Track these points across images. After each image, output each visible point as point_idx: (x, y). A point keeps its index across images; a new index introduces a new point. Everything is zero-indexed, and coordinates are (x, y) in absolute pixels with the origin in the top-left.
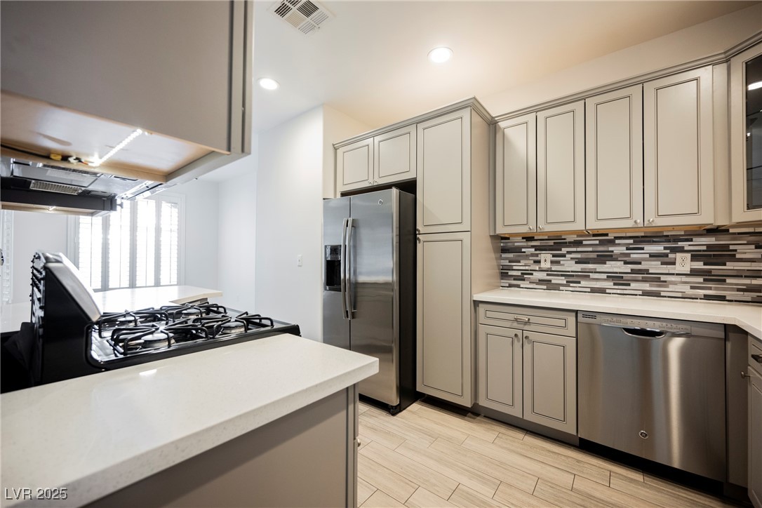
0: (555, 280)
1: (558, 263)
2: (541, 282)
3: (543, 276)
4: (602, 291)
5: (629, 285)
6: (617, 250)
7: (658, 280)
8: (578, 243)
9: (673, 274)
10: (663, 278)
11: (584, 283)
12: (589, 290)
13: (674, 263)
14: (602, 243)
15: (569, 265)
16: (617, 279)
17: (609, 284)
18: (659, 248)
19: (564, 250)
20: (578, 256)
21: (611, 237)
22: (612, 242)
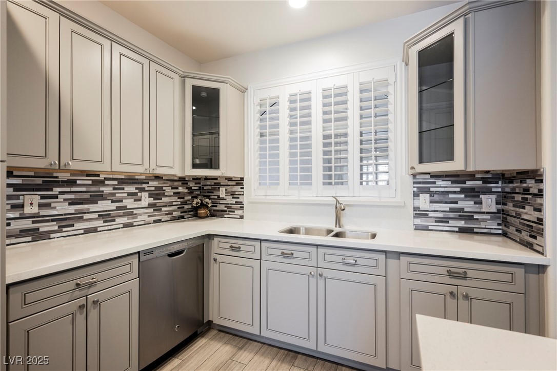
0: (44, 227)
1: (48, 206)
2: (24, 232)
3: (27, 224)
4: (94, 230)
5: (114, 220)
6: (107, 190)
7: (132, 214)
8: (72, 183)
9: (140, 208)
10: (135, 211)
11: (78, 226)
12: (82, 231)
13: (140, 200)
14: (95, 183)
15: (61, 208)
16: (106, 217)
17: (100, 223)
18: (131, 189)
19: (57, 190)
20: (72, 196)
21: (102, 177)
22: (102, 183)
